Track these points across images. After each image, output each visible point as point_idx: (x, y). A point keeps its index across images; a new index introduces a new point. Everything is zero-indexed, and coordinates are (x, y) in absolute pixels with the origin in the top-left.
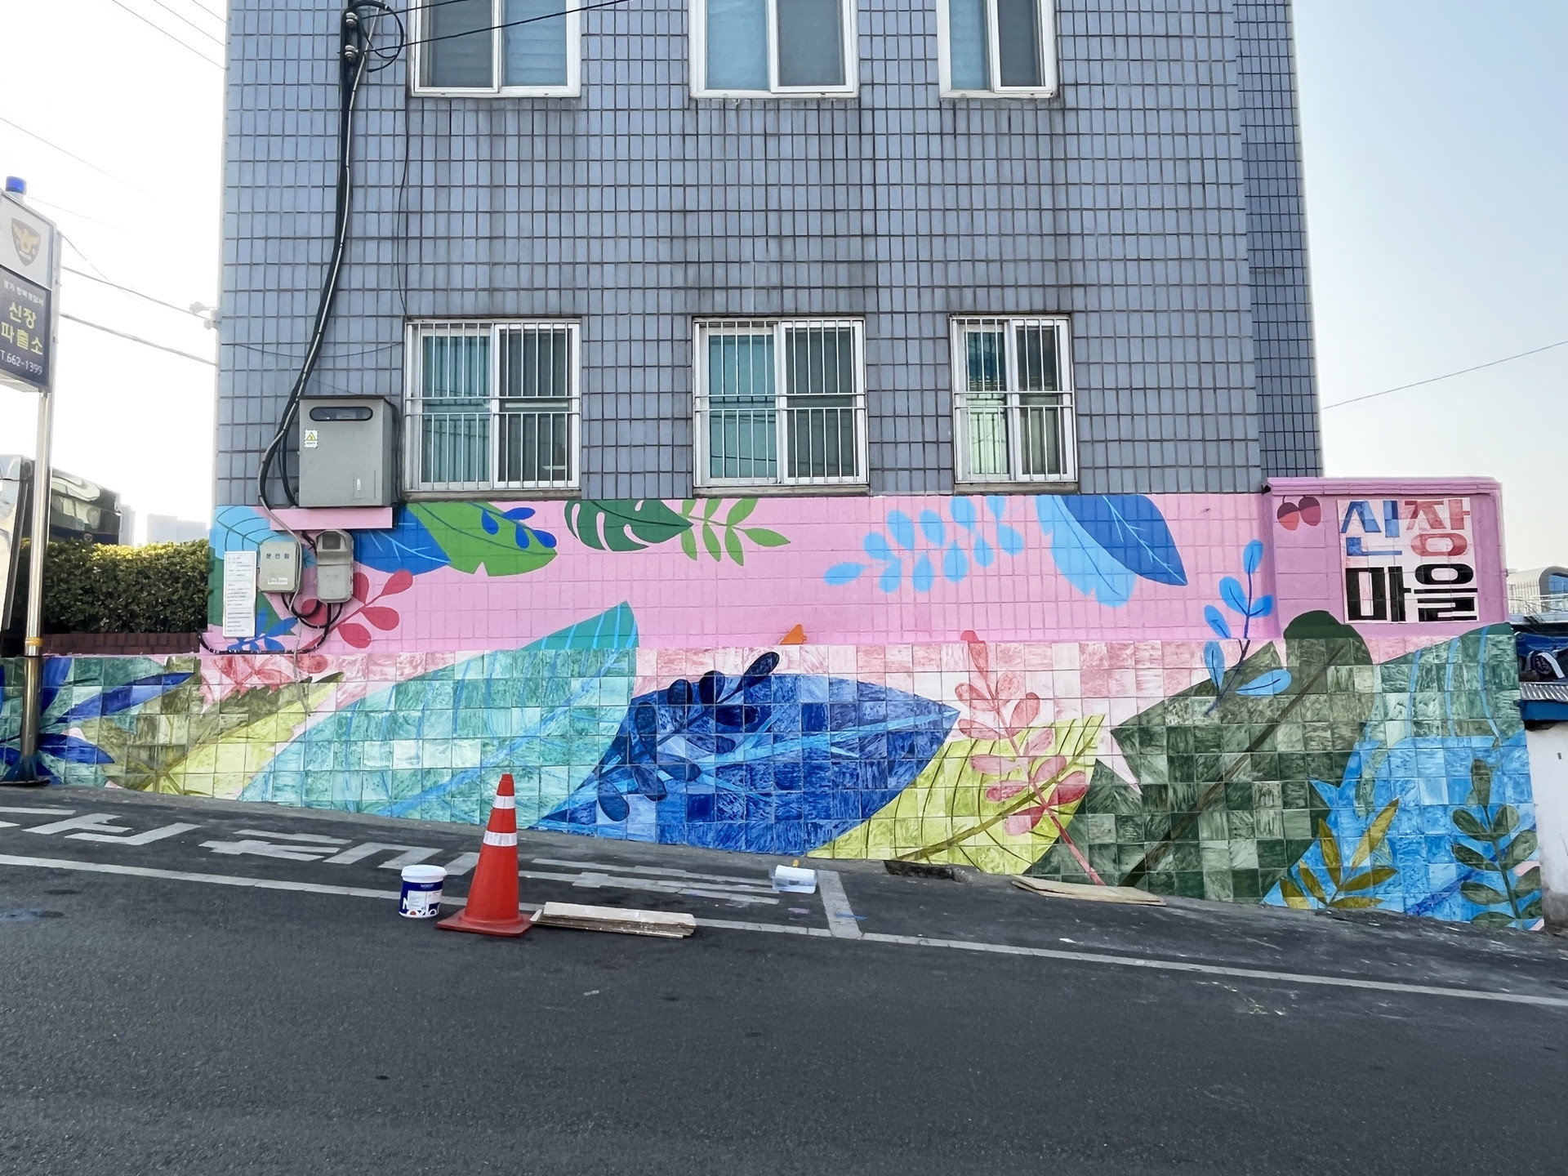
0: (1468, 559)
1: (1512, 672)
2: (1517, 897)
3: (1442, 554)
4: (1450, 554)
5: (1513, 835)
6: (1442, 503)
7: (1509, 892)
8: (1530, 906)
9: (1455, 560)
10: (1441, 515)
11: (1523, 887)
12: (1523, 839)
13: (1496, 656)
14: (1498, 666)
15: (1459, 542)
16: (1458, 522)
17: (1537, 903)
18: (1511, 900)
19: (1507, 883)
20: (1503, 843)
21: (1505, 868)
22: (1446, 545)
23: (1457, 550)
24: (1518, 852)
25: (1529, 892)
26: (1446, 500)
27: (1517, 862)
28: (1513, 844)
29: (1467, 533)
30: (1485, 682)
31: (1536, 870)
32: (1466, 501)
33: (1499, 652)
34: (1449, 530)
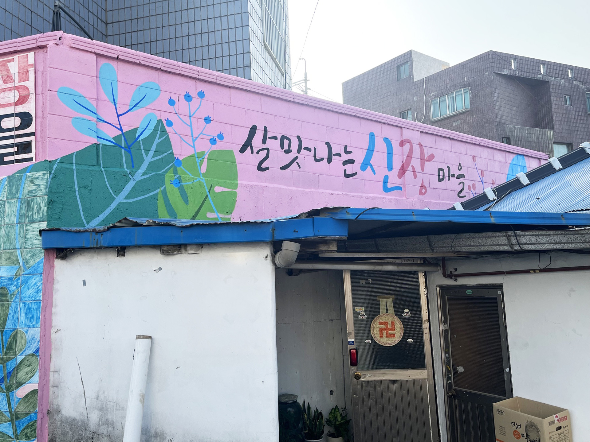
0: (29, 107)
1: (42, 205)
2: (17, 418)
3: (10, 105)
4: (16, 104)
5: (19, 359)
6: (13, 60)
7: (11, 413)
8: (27, 428)
9: (20, 109)
10: (12, 71)
11: (21, 409)
12: (27, 363)
13: (32, 191)
14: (32, 201)
15: (24, 93)
16: (24, 75)
17: (32, 425)
18: (12, 420)
19: (9, 404)
20: (11, 365)
21: (9, 390)
22: (13, 96)
23: (22, 100)
24: (21, 375)
25: (27, 414)
26: (16, 57)
27: (19, 385)
28: (18, 367)
29: (30, 84)
30: (21, 216)
31: (34, 392)
32: (31, 55)
33: (34, 188)
34: (17, 84)
